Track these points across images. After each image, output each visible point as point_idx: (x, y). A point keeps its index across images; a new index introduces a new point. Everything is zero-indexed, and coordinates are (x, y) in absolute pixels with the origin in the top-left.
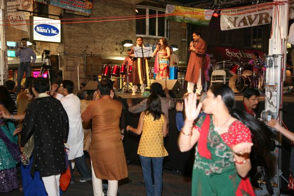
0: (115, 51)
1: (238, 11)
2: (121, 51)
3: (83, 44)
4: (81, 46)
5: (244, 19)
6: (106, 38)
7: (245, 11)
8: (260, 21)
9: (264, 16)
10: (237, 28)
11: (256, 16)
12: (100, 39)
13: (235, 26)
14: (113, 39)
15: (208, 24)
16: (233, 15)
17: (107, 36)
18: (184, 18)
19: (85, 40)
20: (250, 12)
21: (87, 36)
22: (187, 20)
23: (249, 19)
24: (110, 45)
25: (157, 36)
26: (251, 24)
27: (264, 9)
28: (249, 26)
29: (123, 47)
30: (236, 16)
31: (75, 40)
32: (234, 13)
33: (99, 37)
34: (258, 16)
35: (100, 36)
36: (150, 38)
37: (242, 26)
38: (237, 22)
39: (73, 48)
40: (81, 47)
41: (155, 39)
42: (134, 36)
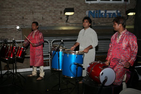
0: (59, 21)
2: (66, 19)
3: (18, 15)
4: (16, 17)
6: (47, 7)
12: (39, 9)
14: (56, 8)
17: (49, 6)
19: (20, 12)
21: (22, 7)
24: (53, 14)
25: (111, 1)
31: (8, 12)
33: (39, 7)
35: (39, 5)
36: (105, 4)
39: (5, 20)
40: (16, 19)
41: (110, 5)
42: (83, 4)
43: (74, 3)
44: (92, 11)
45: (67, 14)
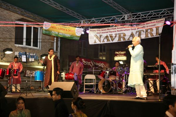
1: (102, 30)
2: (2, 57)
5: (107, 37)
7: (107, 31)
8: (119, 39)
9: (122, 35)
10: (102, 43)
11: (116, 35)
13: (100, 42)
15: (78, 38)
16: (99, 33)
18: (59, 33)
20: (111, 32)
22: (61, 35)
23: (111, 37)
25: (32, 47)
26: (112, 40)
27: (122, 31)
28: (111, 42)
29: (4, 54)
30: (101, 34)
32: (99, 32)
34: (118, 35)
36: (26, 48)
37: (106, 42)
38: (102, 39)
41: (30, 49)
42: (13, 46)
43: (7, 45)
44: (21, 53)
45: (8, 53)
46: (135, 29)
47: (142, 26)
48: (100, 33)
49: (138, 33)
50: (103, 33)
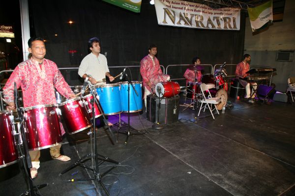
5: (181, 16)
8: (197, 25)
15: (138, 9)
16: (168, 6)
26: (190, 24)
46: (212, 14)
47: (219, 12)
48: (170, 7)
49: (216, 20)
50: (174, 8)
